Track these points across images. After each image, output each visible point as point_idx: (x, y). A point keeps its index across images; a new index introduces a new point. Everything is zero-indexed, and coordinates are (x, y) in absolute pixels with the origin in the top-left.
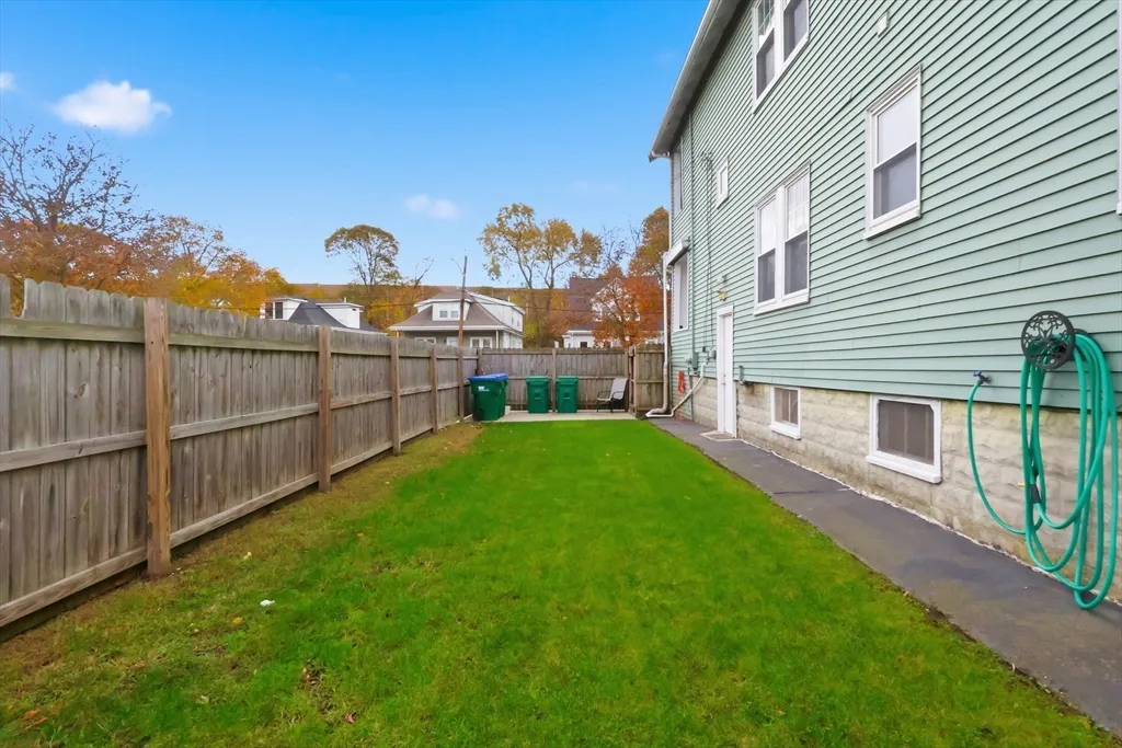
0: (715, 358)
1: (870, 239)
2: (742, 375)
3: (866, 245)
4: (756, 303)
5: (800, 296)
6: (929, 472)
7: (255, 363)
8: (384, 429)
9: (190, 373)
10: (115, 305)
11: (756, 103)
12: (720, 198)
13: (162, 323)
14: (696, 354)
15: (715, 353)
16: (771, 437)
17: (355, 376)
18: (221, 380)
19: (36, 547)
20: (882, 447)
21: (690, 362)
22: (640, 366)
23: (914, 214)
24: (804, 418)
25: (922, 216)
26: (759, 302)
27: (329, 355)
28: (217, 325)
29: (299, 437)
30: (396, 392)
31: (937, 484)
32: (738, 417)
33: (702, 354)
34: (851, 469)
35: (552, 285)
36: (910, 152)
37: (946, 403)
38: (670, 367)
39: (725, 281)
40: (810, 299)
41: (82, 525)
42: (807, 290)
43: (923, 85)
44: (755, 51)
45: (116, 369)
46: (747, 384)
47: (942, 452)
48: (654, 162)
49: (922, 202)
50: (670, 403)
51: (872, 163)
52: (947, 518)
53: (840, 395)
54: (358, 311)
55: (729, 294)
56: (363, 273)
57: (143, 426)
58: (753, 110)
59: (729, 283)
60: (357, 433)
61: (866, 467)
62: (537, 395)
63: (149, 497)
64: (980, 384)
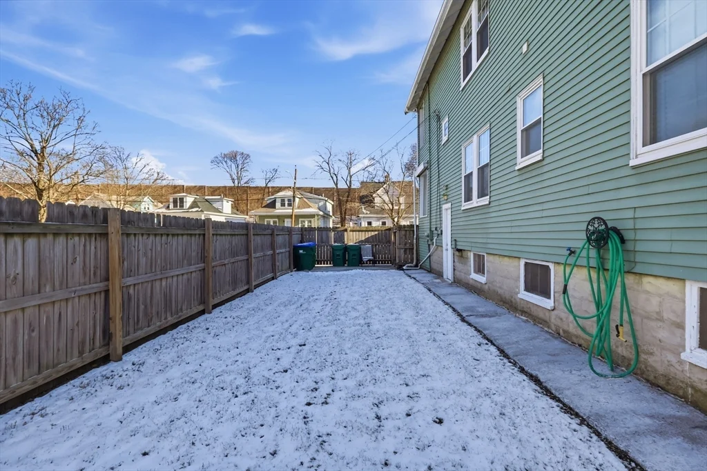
0: (442, 234)
1: (519, 170)
2: (456, 245)
3: (517, 173)
4: (463, 204)
5: (485, 201)
6: (548, 303)
7: (169, 241)
8: (244, 277)
9: (133, 248)
10: (92, 212)
11: (463, 85)
12: (444, 139)
13: (118, 221)
14: (431, 231)
15: (442, 231)
16: (471, 282)
17: (227, 247)
18: (150, 252)
19: (52, 346)
20: (527, 289)
21: (428, 236)
22: (400, 238)
23: (539, 158)
24: (488, 271)
25: (543, 159)
26: (465, 202)
27: (211, 235)
28: (148, 220)
29: (194, 283)
30: (251, 255)
31: (553, 310)
32: (454, 270)
33: (435, 232)
34: (511, 302)
35: (350, 186)
36: (538, 122)
37: (556, 265)
38: (418, 239)
39: (447, 189)
40: (490, 202)
41: (76, 334)
42: (488, 197)
43: (544, 85)
44: (462, 54)
45: (93, 248)
46: (459, 251)
47: (554, 292)
48: (408, 114)
49: (543, 151)
50: (418, 260)
51: (520, 127)
52: (556, 330)
53: (506, 259)
54: (230, 203)
55: (450, 196)
56: (233, 179)
57: (107, 279)
58: (461, 89)
59: (448, 190)
60: (228, 280)
61: (518, 300)
62: (338, 255)
63: (110, 319)
64: (570, 255)
